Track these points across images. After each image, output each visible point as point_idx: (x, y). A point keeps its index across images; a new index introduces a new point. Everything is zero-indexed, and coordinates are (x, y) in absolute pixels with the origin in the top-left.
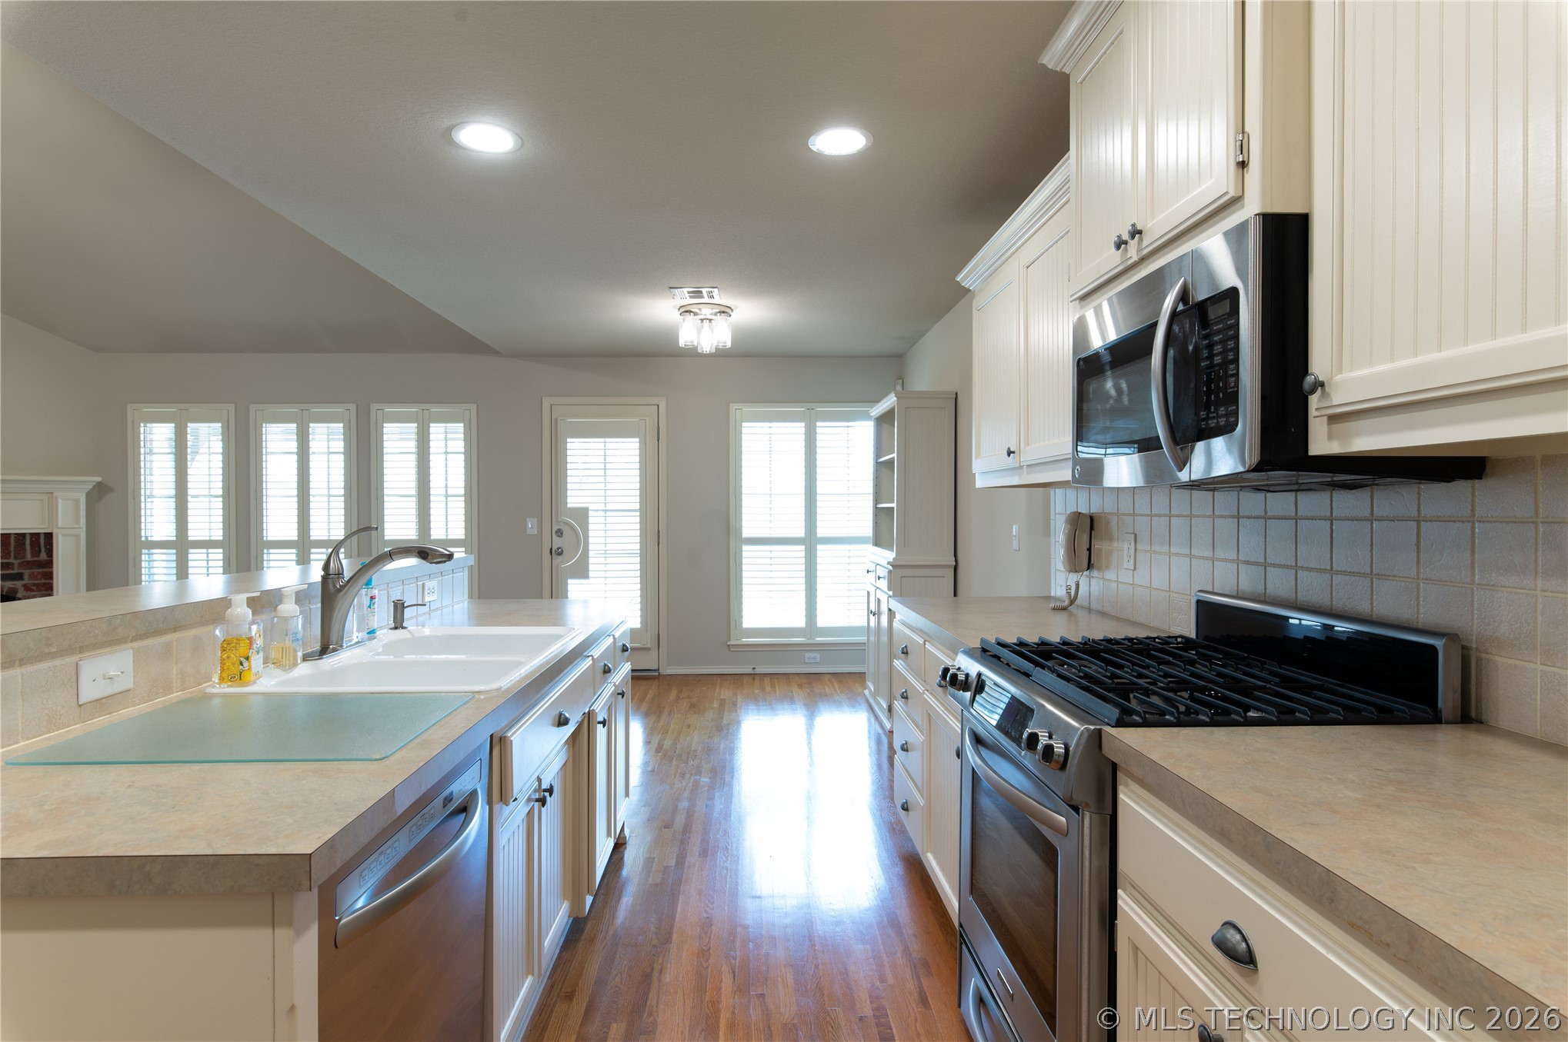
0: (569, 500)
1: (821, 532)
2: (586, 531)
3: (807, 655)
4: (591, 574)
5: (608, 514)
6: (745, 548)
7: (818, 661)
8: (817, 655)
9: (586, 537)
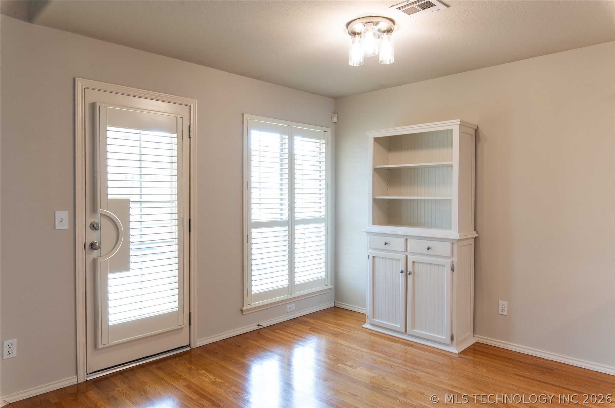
0: (110, 191)
1: (298, 216)
2: (127, 222)
3: (289, 306)
4: (132, 266)
5: (144, 205)
6: (253, 230)
7: (294, 309)
8: (293, 305)
9: (128, 229)
